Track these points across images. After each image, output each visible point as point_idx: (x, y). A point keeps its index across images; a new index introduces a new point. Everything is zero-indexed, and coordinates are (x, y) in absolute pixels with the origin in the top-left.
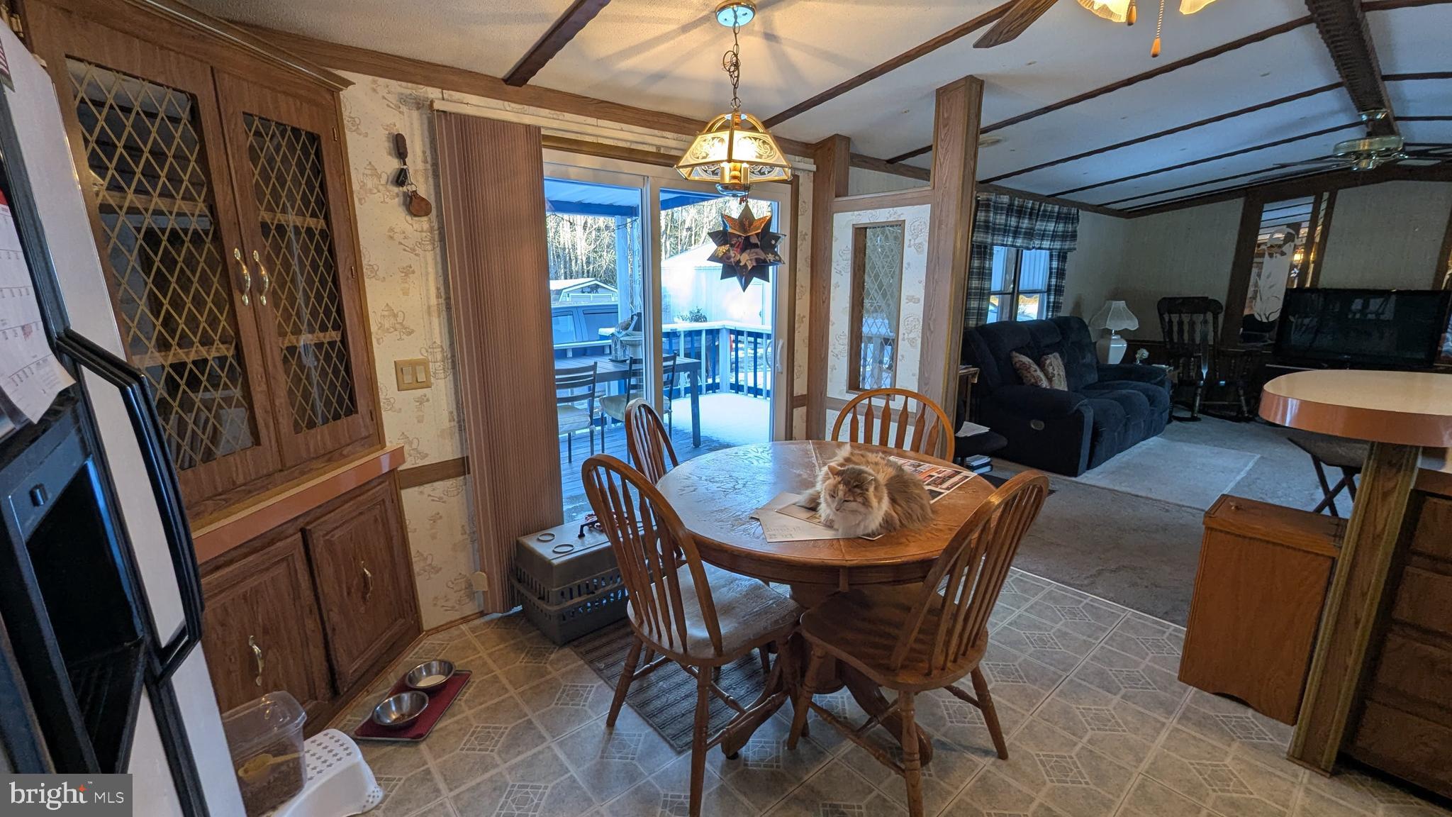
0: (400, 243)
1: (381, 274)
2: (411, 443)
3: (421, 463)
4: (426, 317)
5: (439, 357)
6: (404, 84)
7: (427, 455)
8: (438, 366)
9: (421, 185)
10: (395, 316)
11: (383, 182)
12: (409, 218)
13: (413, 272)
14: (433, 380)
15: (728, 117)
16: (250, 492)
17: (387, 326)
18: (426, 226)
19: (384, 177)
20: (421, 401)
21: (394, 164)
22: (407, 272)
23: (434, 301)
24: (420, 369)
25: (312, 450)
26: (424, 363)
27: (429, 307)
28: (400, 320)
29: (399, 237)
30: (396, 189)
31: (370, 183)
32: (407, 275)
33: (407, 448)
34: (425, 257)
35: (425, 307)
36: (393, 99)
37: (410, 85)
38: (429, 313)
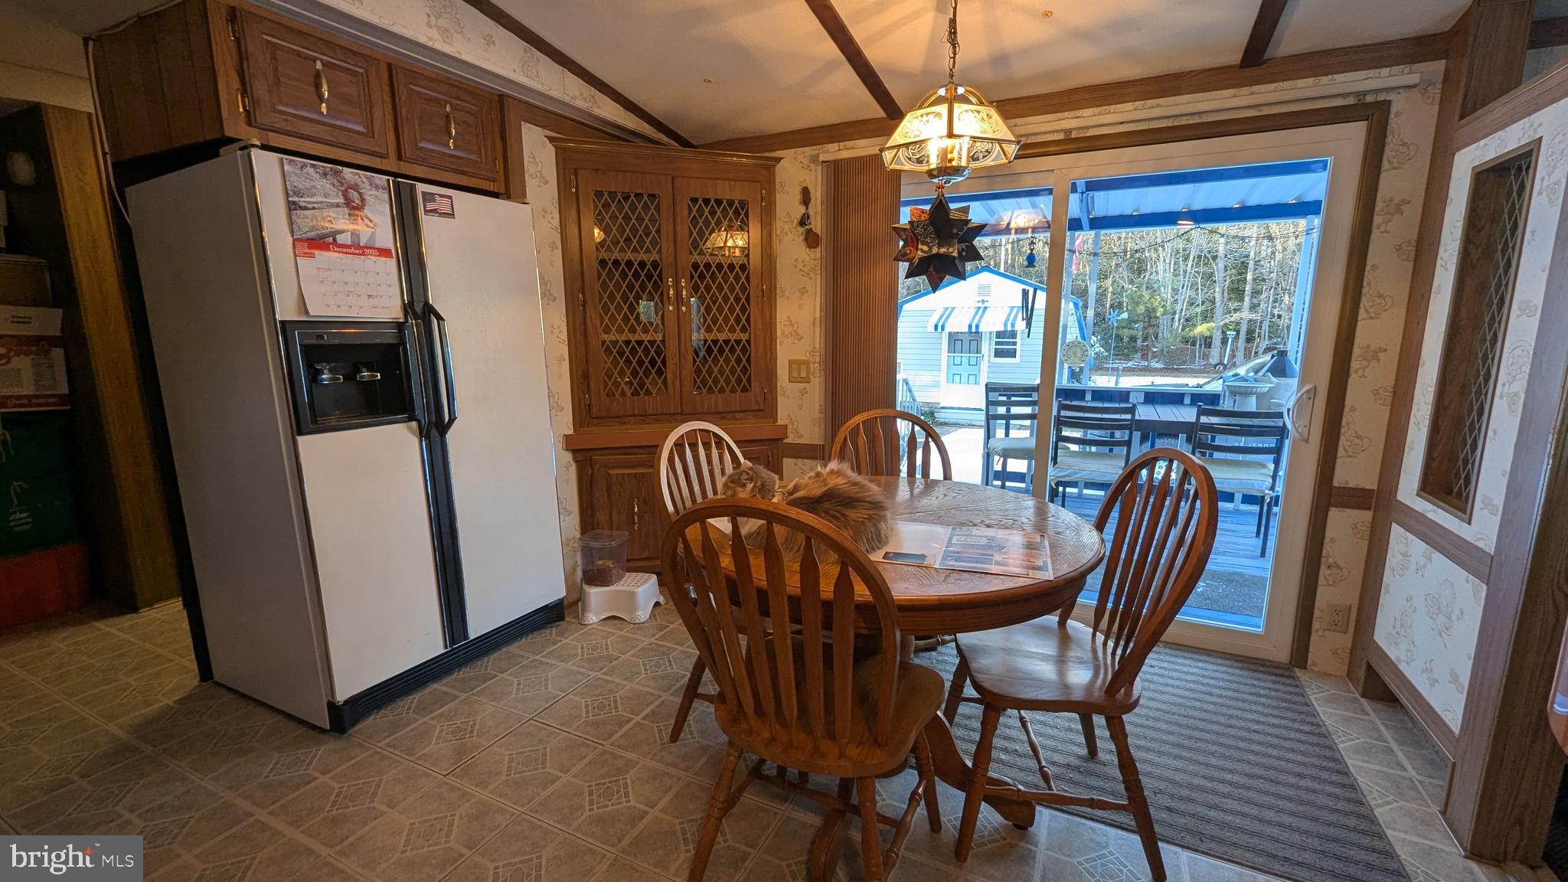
0: (801, 270)
1: (787, 294)
2: (793, 424)
3: (798, 441)
4: (812, 326)
5: (818, 360)
6: (814, 147)
7: (801, 436)
8: (816, 368)
9: (817, 225)
10: (792, 325)
11: (794, 225)
12: (808, 250)
13: (807, 292)
14: (812, 377)
15: (942, 92)
16: (658, 420)
17: (786, 333)
18: (818, 255)
19: (796, 221)
20: (803, 392)
21: (803, 210)
22: (803, 291)
23: (818, 315)
24: (803, 367)
25: (706, 406)
26: (806, 363)
27: (815, 319)
28: (795, 329)
29: (800, 266)
30: (802, 230)
31: (786, 228)
32: (802, 294)
33: (790, 427)
34: (815, 280)
35: (812, 320)
36: (806, 161)
37: (818, 147)
38: (814, 324)
